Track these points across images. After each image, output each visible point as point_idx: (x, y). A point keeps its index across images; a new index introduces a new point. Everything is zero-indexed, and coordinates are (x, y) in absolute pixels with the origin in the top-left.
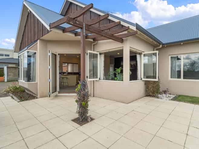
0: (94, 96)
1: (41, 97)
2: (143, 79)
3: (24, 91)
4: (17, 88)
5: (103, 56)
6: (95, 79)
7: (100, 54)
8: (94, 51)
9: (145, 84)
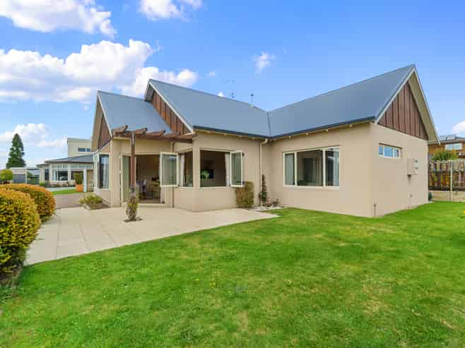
0: (173, 207)
1: (114, 206)
2: (232, 186)
3: (101, 202)
4: (93, 198)
5: (183, 157)
6: (175, 186)
7: (180, 154)
8: (173, 152)
9: (236, 192)
